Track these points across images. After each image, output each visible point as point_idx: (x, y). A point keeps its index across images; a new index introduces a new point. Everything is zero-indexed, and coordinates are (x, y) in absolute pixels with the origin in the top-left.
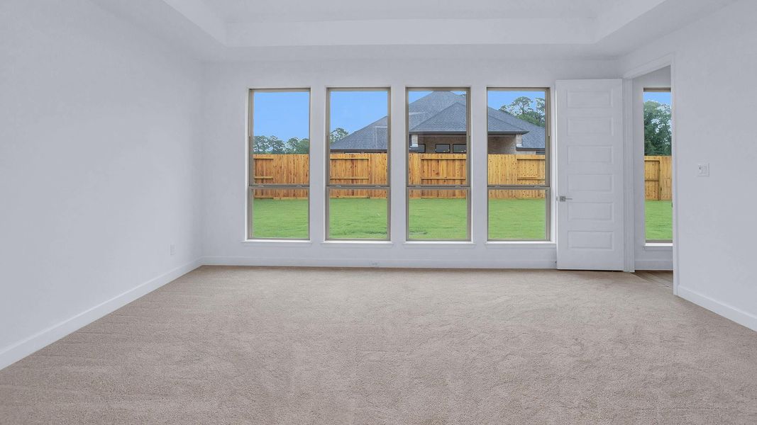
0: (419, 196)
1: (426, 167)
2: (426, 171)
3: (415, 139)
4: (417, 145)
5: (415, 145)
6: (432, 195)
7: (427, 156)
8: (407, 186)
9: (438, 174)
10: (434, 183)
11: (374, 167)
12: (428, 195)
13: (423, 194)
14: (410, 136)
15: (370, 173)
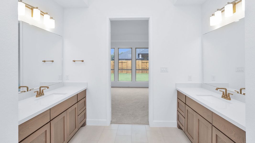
0: (141, 73)
1: (143, 64)
2: (143, 66)
3: (140, 55)
4: (141, 58)
5: (140, 57)
6: (145, 72)
7: (143, 61)
8: (136, 69)
9: (146, 66)
10: (145, 69)
11: (128, 64)
12: (144, 72)
13: (142, 72)
14: (139, 55)
15: (127, 66)
